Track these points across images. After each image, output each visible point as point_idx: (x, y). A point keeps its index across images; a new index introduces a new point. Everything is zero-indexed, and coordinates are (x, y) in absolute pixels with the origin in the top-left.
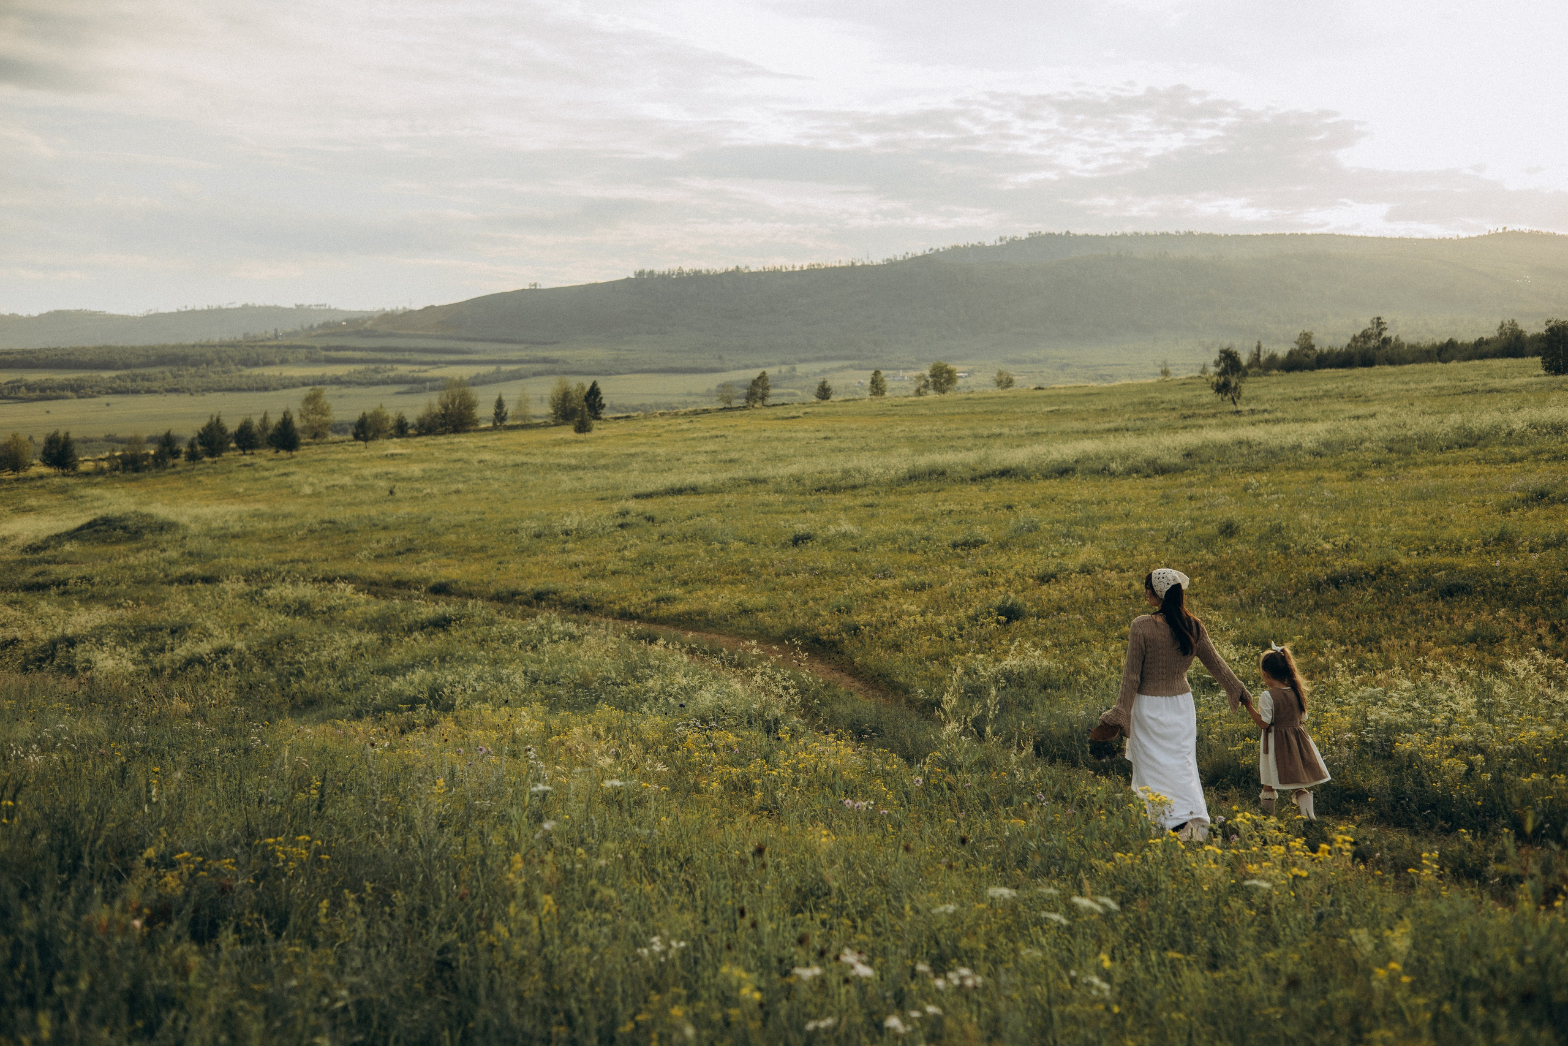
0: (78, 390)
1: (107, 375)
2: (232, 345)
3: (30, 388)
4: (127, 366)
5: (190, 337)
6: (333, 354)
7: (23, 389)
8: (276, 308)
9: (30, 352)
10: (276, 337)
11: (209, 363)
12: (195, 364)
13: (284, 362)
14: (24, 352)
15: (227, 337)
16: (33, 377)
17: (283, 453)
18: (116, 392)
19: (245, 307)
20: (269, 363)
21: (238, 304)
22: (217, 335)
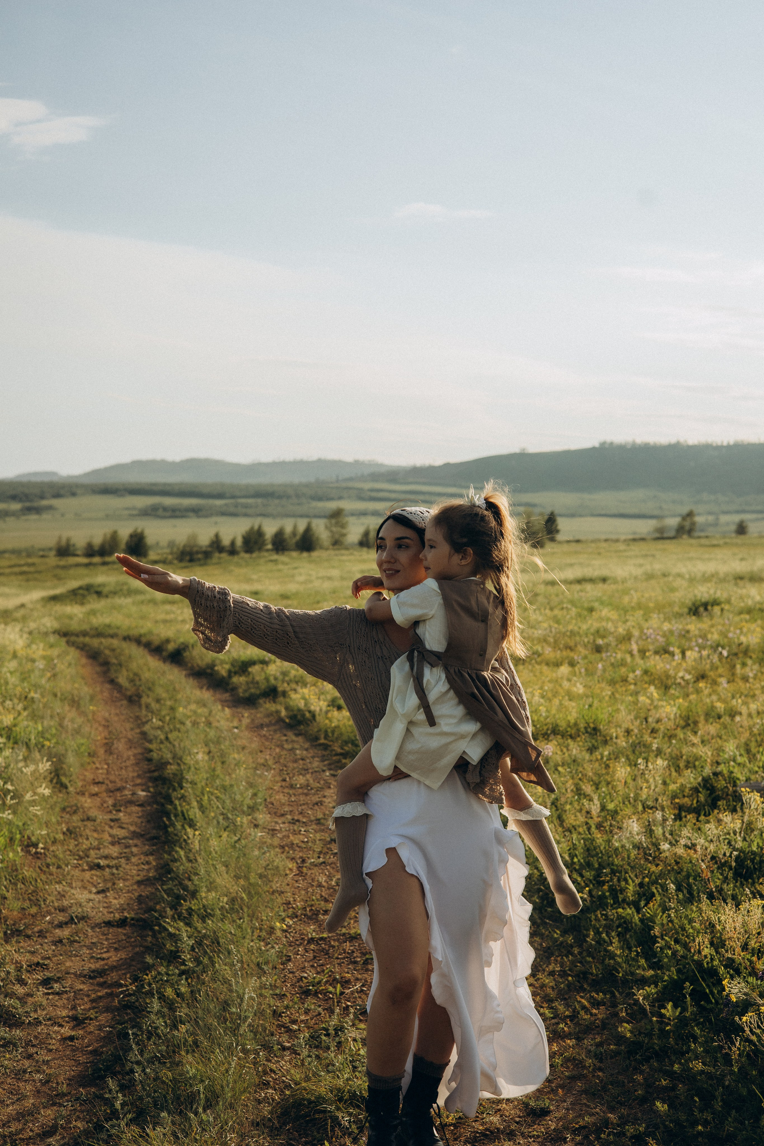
0: (196, 512)
1: (219, 502)
2: (307, 485)
3: (165, 509)
4: (233, 497)
5: (279, 479)
6: (374, 494)
7: (161, 510)
8: (340, 461)
9: (170, 485)
10: (337, 481)
11: (289, 497)
12: (280, 497)
13: (340, 498)
14: (165, 484)
15: (304, 480)
16: (169, 501)
17: (305, 554)
18: (223, 514)
19: (319, 461)
20: (330, 499)
21: (315, 458)
22: (296, 479)
